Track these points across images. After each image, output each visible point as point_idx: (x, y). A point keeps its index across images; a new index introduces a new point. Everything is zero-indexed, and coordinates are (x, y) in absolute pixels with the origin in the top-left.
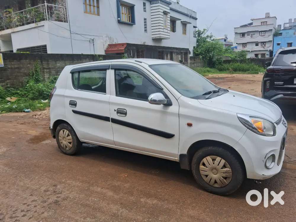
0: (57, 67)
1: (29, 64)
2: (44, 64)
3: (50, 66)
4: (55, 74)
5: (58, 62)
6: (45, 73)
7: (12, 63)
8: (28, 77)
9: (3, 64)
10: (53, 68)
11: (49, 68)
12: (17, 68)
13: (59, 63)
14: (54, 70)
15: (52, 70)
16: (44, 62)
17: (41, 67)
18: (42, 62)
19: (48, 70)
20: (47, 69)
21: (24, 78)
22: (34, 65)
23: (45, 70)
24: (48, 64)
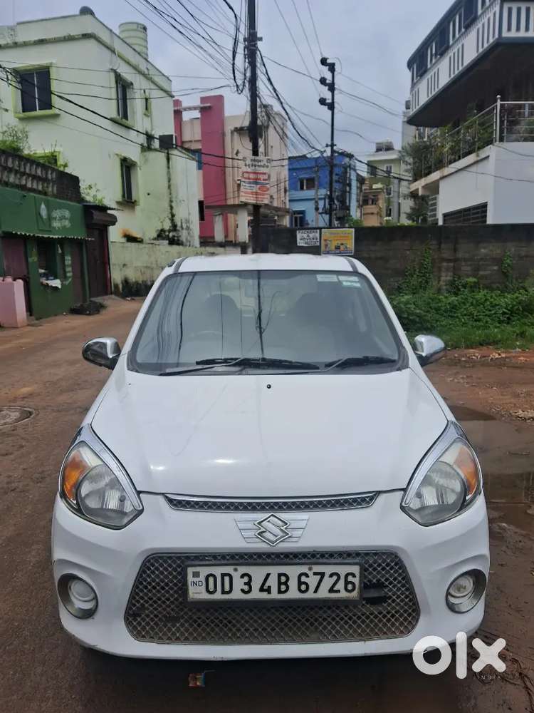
0: (479, 257)
1: (409, 250)
2: (443, 251)
3: (460, 255)
4: (470, 273)
5: (481, 245)
6: (443, 270)
7: (373, 248)
8: (401, 279)
9: (353, 250)
10: (465, 260)
11: (456, 260)
12: (381, 258)
13: (484, 248)
14: (469, 263)
15: (463, 264)
16: (443, 246)
17: (436, 257)
18: (440, 244)
19: (452, 264)
20: (449, 261)
21: (392, 279)
22: (419, 253)
23: (445, 264)
24: (455, 250)
